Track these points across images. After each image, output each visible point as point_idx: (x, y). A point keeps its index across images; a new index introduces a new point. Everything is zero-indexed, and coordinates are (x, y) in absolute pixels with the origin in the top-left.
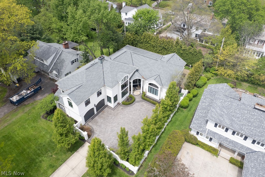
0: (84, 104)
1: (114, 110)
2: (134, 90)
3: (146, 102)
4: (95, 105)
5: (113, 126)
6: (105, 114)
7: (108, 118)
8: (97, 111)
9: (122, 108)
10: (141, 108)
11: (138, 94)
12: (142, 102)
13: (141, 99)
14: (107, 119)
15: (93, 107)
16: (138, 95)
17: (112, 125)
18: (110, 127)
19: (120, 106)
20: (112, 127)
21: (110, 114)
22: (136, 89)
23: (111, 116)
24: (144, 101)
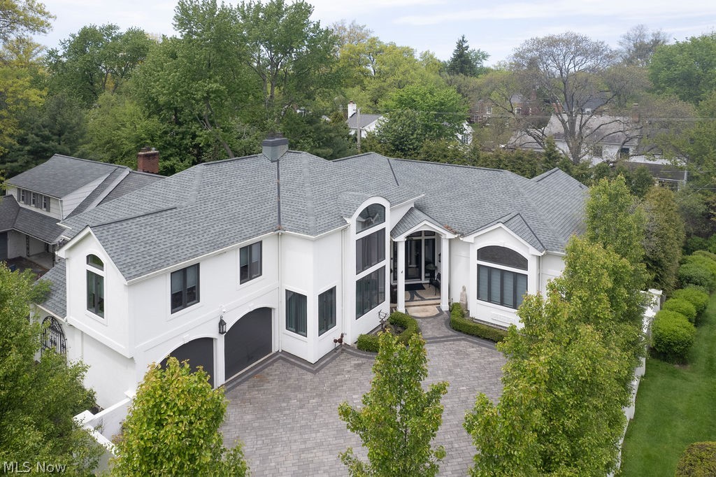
0: (162, 289)
1: (317, 371)
2: (409, 300)
3: (476, 340)
4: (222, 323)
5: (309, 445)
6: (267, 386)
7: (285, 405)
8: (227, 375)
9: (359, 365)
10: (457, 366)
11: (428, 314)
12: (457, 343)
13: (447, 330)
14: (281, 410)
15: (211, 331)
16: (430, 317)
17: (306, 436)
18: (294, 447)
19: (350, 356)
20: (303, 451)
21: (298, 389)
22: (418, 296)
23: (300, 396)
24: (463, 339)
